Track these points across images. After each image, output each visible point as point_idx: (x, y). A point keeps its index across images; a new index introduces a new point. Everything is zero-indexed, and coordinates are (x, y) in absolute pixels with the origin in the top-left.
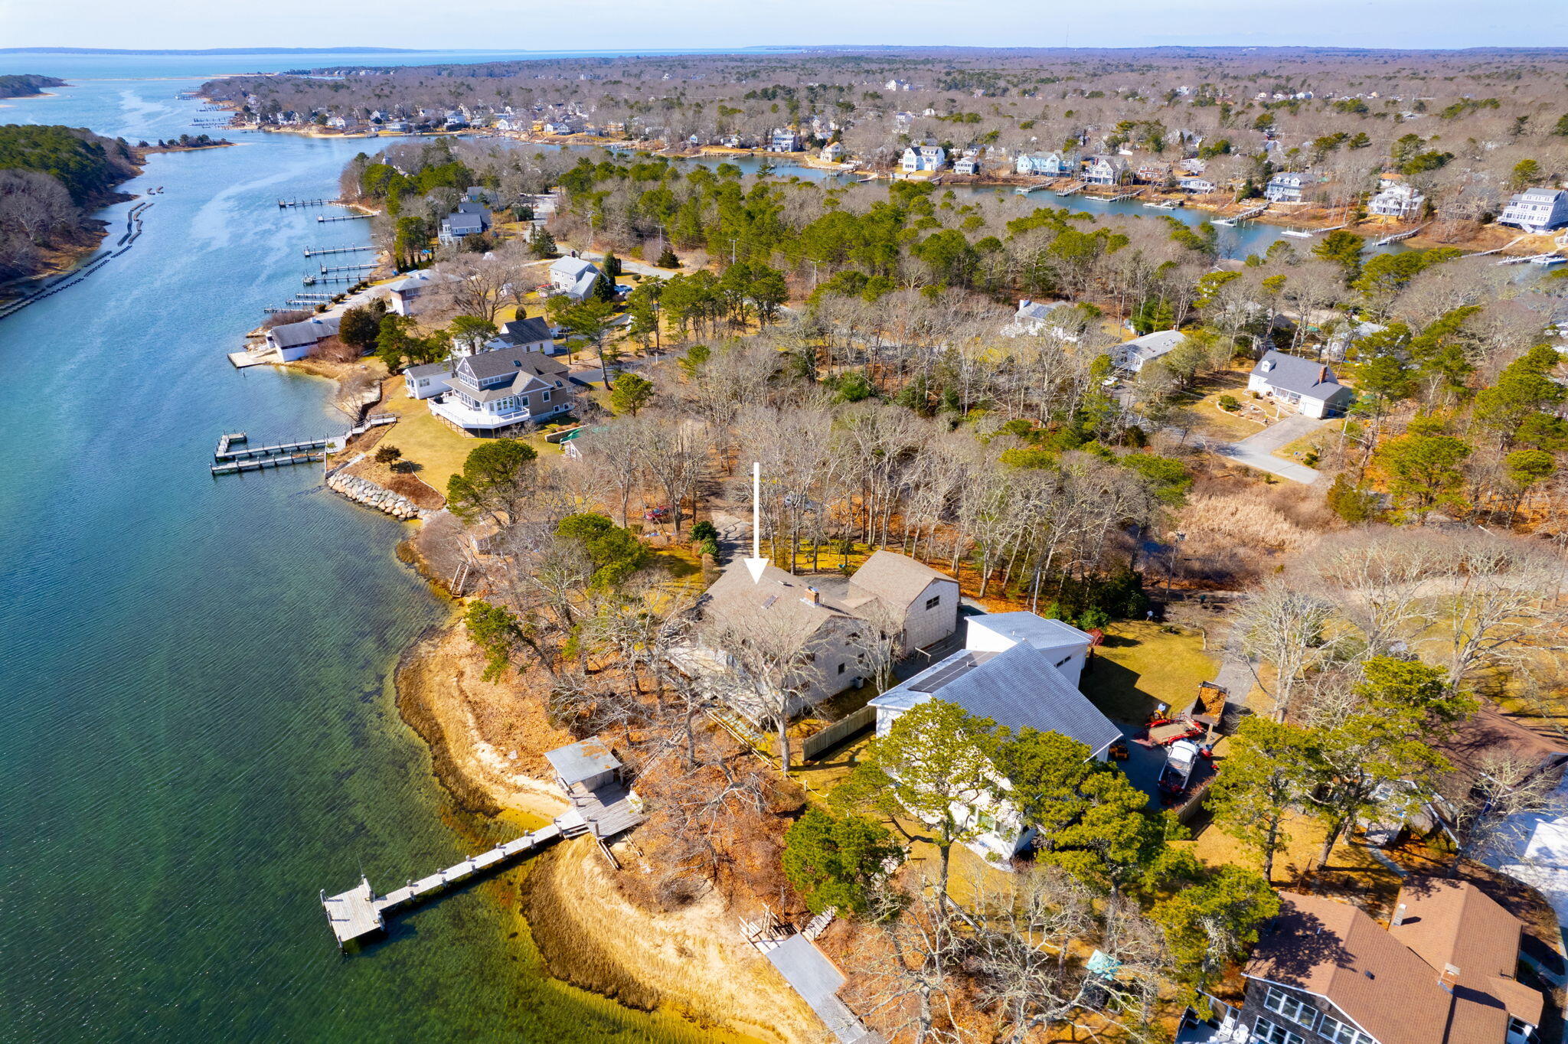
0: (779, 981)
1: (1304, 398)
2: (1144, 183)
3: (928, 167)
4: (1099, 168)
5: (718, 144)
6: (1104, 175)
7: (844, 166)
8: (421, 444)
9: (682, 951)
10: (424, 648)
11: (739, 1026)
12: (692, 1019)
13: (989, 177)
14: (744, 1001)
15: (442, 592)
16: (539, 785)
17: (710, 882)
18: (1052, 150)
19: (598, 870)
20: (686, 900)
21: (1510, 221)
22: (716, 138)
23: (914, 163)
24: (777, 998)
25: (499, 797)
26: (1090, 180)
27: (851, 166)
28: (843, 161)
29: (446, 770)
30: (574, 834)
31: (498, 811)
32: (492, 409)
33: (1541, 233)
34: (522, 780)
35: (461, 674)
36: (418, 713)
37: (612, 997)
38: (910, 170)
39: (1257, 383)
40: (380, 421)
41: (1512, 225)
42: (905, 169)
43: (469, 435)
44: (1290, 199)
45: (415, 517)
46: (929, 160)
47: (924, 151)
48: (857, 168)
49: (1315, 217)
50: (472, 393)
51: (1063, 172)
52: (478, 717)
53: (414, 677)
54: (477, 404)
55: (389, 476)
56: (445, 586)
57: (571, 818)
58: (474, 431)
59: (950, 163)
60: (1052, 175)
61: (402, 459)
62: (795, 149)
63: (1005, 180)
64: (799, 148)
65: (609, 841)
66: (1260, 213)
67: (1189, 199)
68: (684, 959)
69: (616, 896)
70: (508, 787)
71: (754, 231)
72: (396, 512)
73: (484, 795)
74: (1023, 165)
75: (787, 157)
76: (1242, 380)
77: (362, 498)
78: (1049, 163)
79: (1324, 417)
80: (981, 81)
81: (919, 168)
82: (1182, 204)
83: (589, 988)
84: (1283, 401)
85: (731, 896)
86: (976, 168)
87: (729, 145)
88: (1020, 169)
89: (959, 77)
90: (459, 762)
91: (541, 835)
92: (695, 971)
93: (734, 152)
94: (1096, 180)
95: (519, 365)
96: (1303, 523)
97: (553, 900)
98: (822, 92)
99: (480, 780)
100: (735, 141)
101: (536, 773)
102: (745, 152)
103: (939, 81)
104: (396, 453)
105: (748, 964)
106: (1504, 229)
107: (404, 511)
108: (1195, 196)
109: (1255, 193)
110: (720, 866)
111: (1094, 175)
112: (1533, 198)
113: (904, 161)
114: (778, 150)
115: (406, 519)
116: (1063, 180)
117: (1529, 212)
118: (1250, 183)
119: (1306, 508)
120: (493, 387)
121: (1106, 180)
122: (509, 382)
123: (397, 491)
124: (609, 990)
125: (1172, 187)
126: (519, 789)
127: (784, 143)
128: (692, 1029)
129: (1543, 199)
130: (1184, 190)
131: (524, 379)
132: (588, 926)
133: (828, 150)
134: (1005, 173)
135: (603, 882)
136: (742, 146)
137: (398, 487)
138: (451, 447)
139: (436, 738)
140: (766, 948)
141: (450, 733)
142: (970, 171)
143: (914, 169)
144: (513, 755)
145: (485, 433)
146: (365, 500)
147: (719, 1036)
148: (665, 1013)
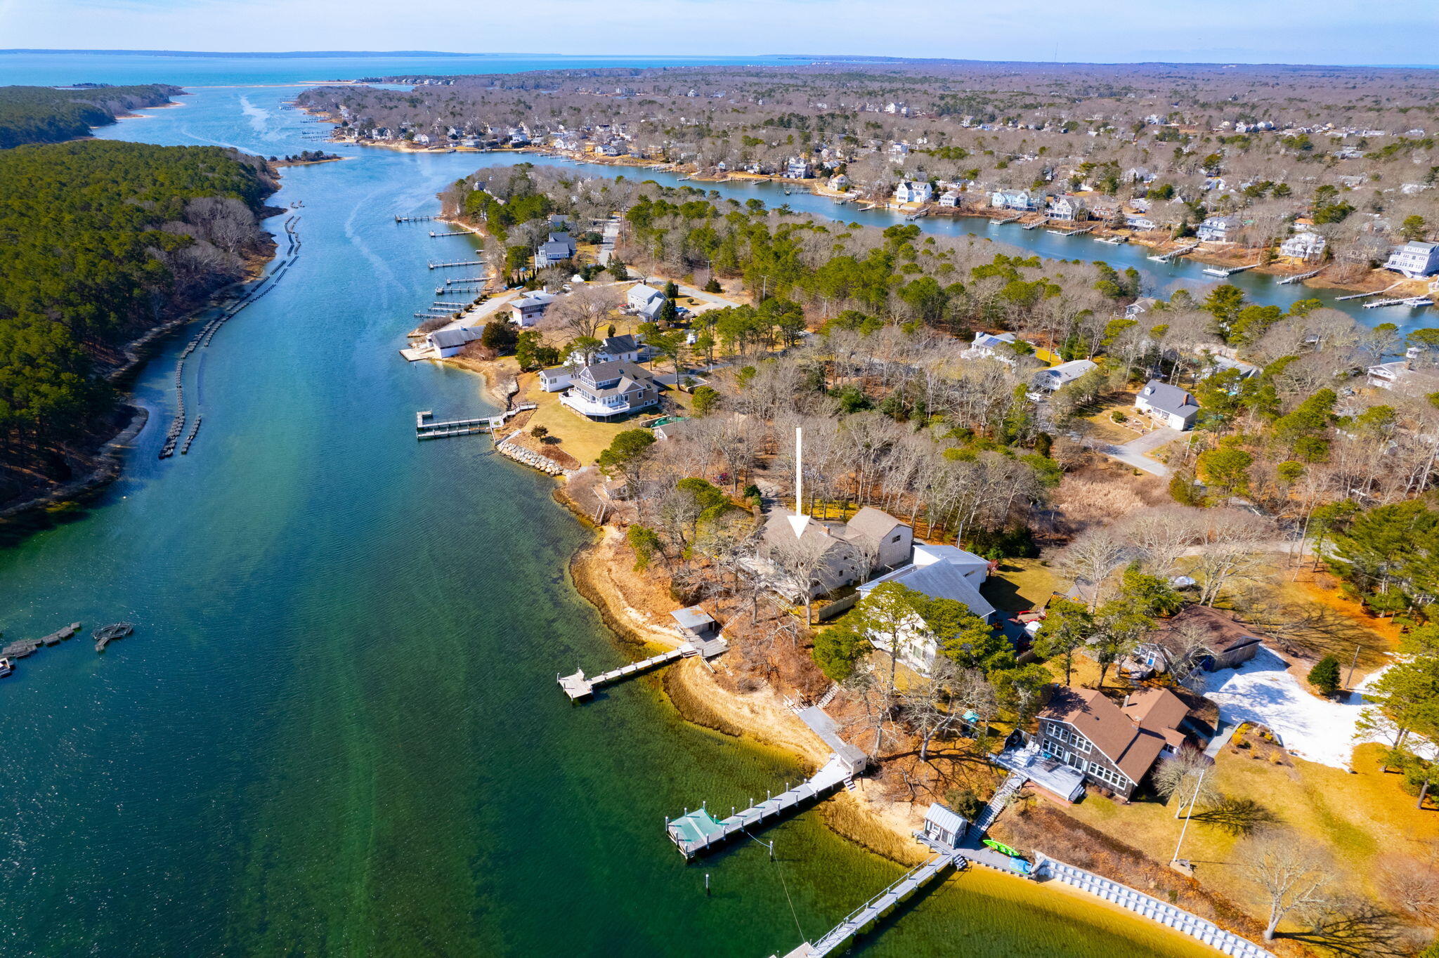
0: (805, 726)
1: (1172, 416)
2: (1097, 219)
3: (917, 200)
4: (1060, 205)
5: (742, 170)
6: (1064, 212)
7: (847, 195)
8: (558, 425)
9: (752, 711)
10: (584, 554)
11: (783, 745)
12: (759, 741)
13: (968, 210)
14: (786, 734)
15: (588, 522)
16: (666, 630)
17: (765, 681)
18: (1022, 189)
19: (704, 673)
20: (752, 689)
21: (1393, 267)
22: (740, 165)
23: (907, 196)
24: (804, 734)
25: (644, 636)
26: (1052, 215)
27: (853, 195)
28: (847, 190)
29: (610, 621)
30: (688, 655)
31: (643, 643)
32: (604, 403)
33: (1418, 278)
34: (656, 627)
35: (610, 570)
36: (588, 590)
37: (717, 729)
38: (903, 201)
39: (1141, 403)
40: (526, 407)
41: (1395, 271)
42: (898, 200)
43: (589, 420)
44: (1217, 239)
45: (561, 474)
46: (919, 194)
47: (915, 185)
48: (859, 197)
49: (1235, 256)
50: (591, 391)
51: (1030, 208)
52: (624, 594)
53: (582, 569)
54: (594, 399)
55: (541, 446)
56: (589, 519)
57: (687, 647)
58: (592, 417)
59: (936, 197)
60: (1021, 209)
61: (547, 435)
62: (807, 176)
63: (982, 212)
64: (809, 176)
65: (709, 659)
66: (1191, 251)
67: (1133, 236)
68: (753, 715)
69: (715, 685)
70: (648, 631)
71: (779, 267)
72: (548, 470)
73: (635, 635)
74: (998, 200)
75: (799, 184)
76: (1129, 399)
77: (523, 460)
78: (1019, 199)
79: (1185, 430)
80: (971, 106)
81: (910, 200)
82: (1127, 240)
83: (705, 725)
84: (1157, 416)
85: (778, 689)
86: (958, 202)
87: (752, 172)
88: (994, 203)
89: (951, 102)
90: (618, 617)
91: (671, 655)
92: (760, 720)
93: (755, 177)
94: (1057, 215)
95: (622, 372)
96: (1151, 502)
97: (681, 686)
98: (830, 120)
99: (631, 627)
100: (757, 168)
101: (663, 624)
102: (765, 178)
103: (934, 105)
104: (544, 431)
105: (788, 718)
106: (1388, 274)
107: (554, 470)
108: (1137, 233)
109: (1189, 233)
110: (772, 673)
111: (1055, 211)
112: (1414, 249)
113: (897, 193)
114: (792, 177)
115: (555, 475)
116: (1031, 214)
117: (1410, 261)
118: (1184, 225)
119: (1156, 493)
120: (606, 387)
121: (1066, 216)
122: (615, 384)
123: (548, 456)
124: (716, 726)
125: (1120, 224)
126: (655, 632)
127: (797, 171)
128: (759, 745)
129: (1420, 250)
130: (1131, 227)
131: (626, 383)
132: (701, 698)
133: (835, 181)
134: (982, 206)
135: (707, 678)
136: (762, 173)
137: (547, 454)
138: (578, 427)
139: (602, 604)
140: (798, 711)
141: (610, 602)
142: (953, 205)
143: (906, 201)
144: (649, 615)
145: (600, 419)
146: (526, 461)
147: (774, 749)
148: (745, 738)
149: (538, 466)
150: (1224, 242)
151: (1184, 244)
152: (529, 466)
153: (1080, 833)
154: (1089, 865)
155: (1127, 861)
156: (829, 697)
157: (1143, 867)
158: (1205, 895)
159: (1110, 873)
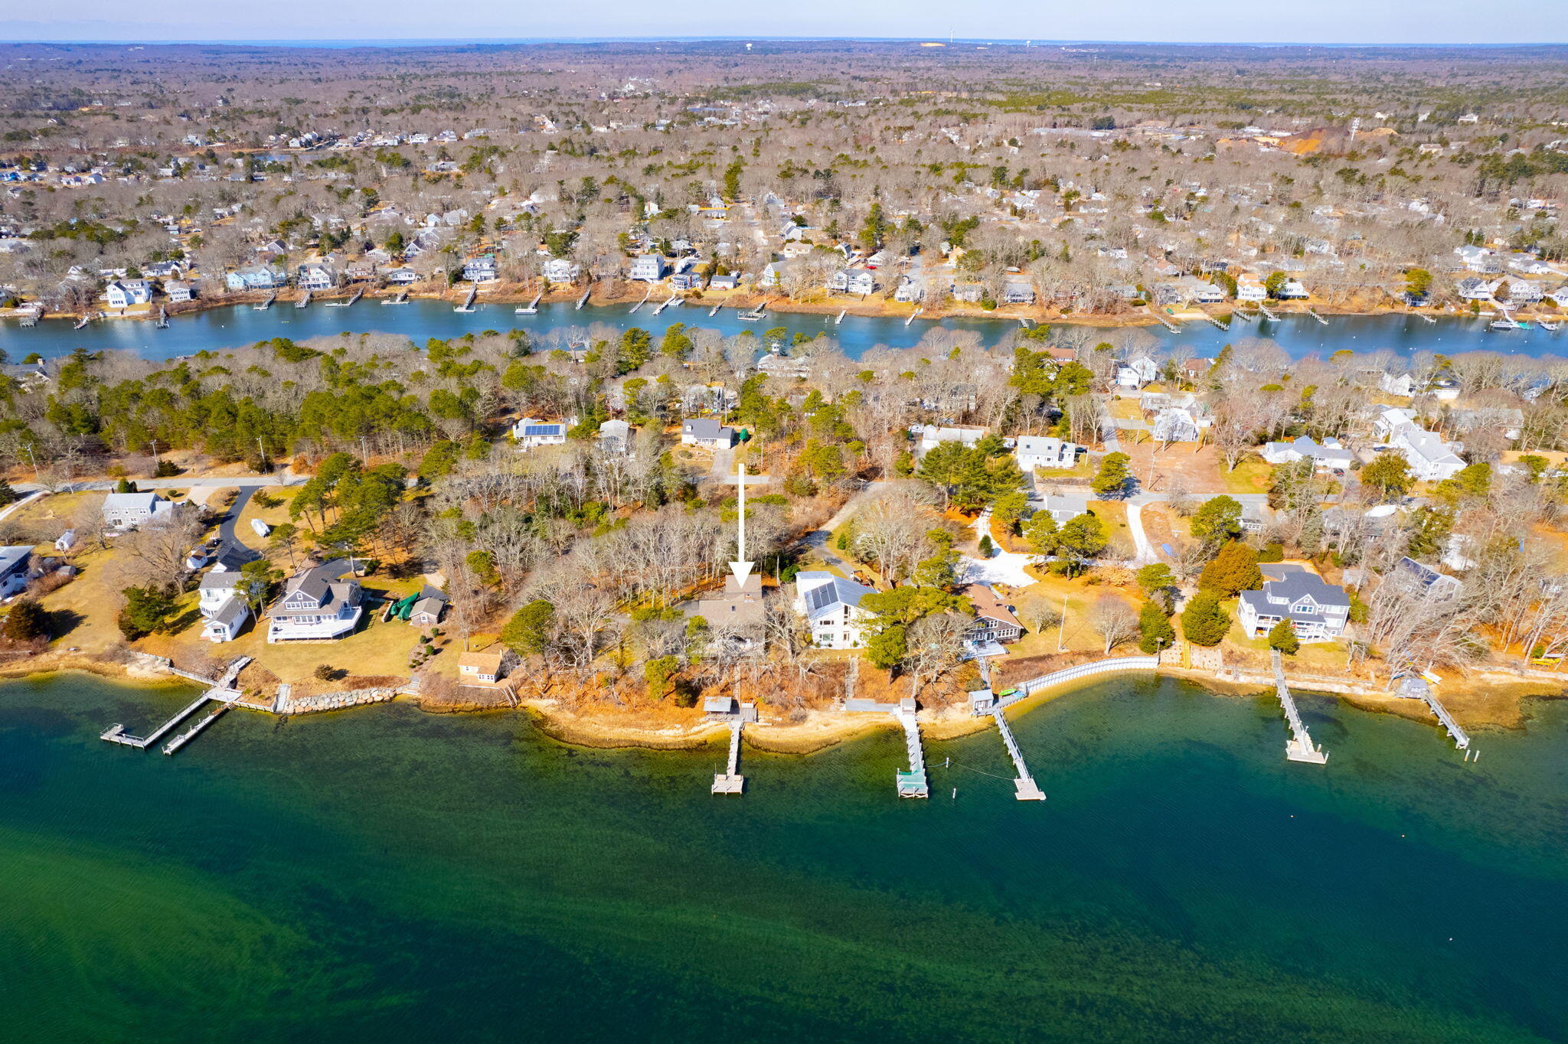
0: (858, 713)
1: (716, 440)
3: (140, 301)
4: (313, 275)
6: (321, 281)
10: (551, 728)
11: (864, 728)
12: (852, 735)
13: (211, 300)
14: (856, 723)
15: (500, 710)
16: (703, 726)
17: (803, 709)
18: (259, 265)
19: (768, 728)
20: (803, 717)
21: (637, 277)
23: (123, 298)
24: (863, 716)
25: (700, 738)
26: (311, 287)
29: (663, 749)
30: (742, 727)
32: (337, 618)
33: (657, 282)
34: (696, 729)
36: (608, 743)
37: (827, 746)
38: (119, 306)
40: (241, 664)
41: (641, 280)
42: (114, 305)
44: (486, 278)
45: (396, 695)
46: (137, 293)
47: (127, 285)
49: (516, 291)
50: (319, 611)
52: (636, 727)
53: (574, 736)
54: (319, 619)
55: (340, 684)
56: (497, 707)
57: (735, 725)
59: (159, 292)
60: (267, 287)
63: (224, 300)
65: (757, 720)
66: (476, 295)
68: (828, 727)
69: (784, 729)
70: (695, 734)
72: (378, 699)
73: (691, 742)
74: (235, 281)
77: (335, 706)
78: (261, 276)
81: (130, 303)
83: (818, 749)
84: (707, 445)
85: (816, 707)
86: (193, 294)
88: (233, 287)
90: (662, 742)
92: (835, 726)
94: (314, 286)
95: (328, 581)
97: (771, 744)
99: (681, 740)
101: (696, 724)
105: (846, 715)
106: (636, 284)
107: (384, 695)
108: (410, 287)
109: (459, 279)
111: (311, 282)
112: (645, 261)
113: (108, 298)
115: (392, 698)
117: (647, 271)
120: (325, 602)
121: (324, 284)
122: (331, 595)
125: (386, 281)
128: (855, 737)
129: (650, 261)
130: (397, 282)
132: (790, 740)
134: (220, 293)
135: (774, 729)
137: (357, 686)
140: (844, 709)
141: (635, 737)
142: (189, 298)
143: (125, 305)
144: (678, 726)
145: (348, 633)
146: (341, 705)
147: (862, 733)
148: (843, 740)
149: (360, 701)
150: (493, 281)
151: (465, 290)
152: (351, 707)
153: (1026, 663)
154: (1040, 674)
155: (1049, 662)
156: (850, 689)
157: (1056, 659)
158: (1079, 654)
159: (1050, 671)
